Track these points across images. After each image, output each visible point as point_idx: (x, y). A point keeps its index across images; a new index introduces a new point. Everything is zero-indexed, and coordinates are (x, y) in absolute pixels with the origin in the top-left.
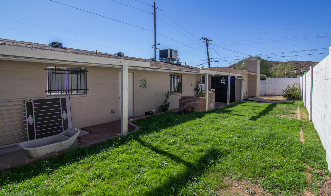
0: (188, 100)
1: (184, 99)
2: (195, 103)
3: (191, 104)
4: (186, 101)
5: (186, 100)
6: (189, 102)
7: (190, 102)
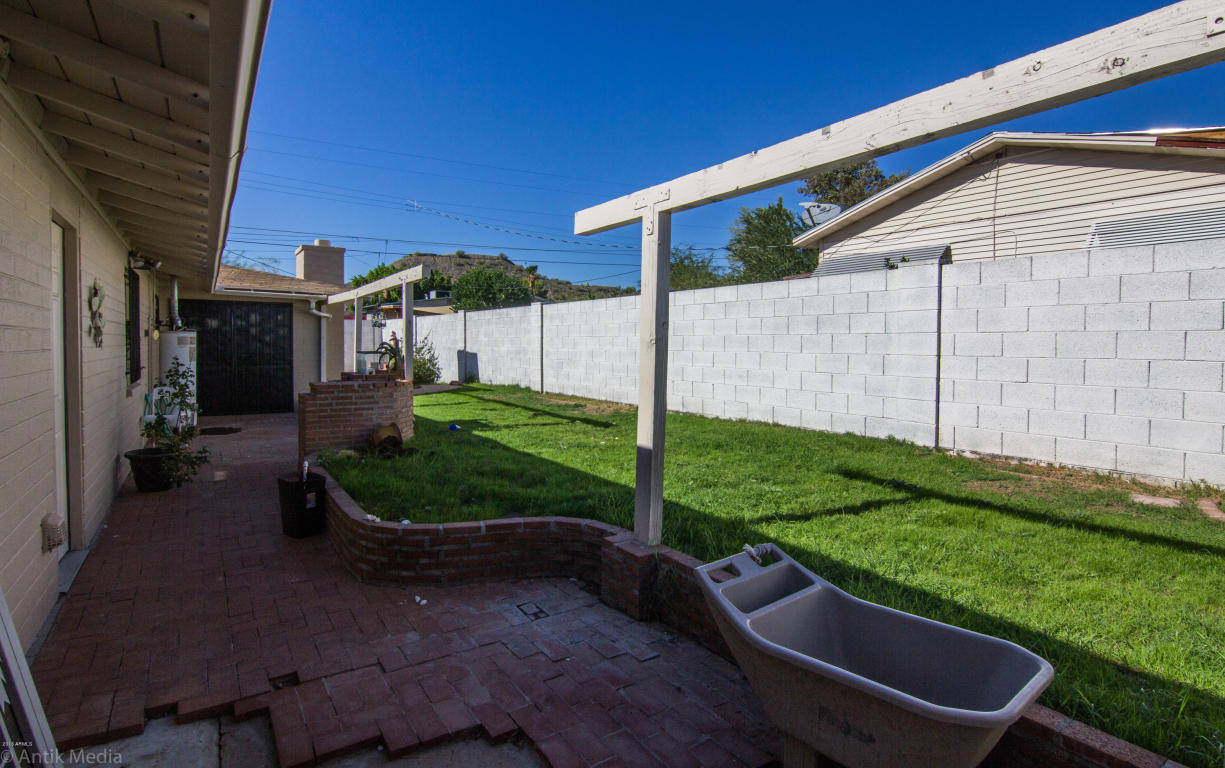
0: (361, 398)
1: (336, 394)
2: (391, 407)
3: (376, 411)
4: (351, 404)
5: (351, 398)
6: (366, 406)
7: (370, 403)
